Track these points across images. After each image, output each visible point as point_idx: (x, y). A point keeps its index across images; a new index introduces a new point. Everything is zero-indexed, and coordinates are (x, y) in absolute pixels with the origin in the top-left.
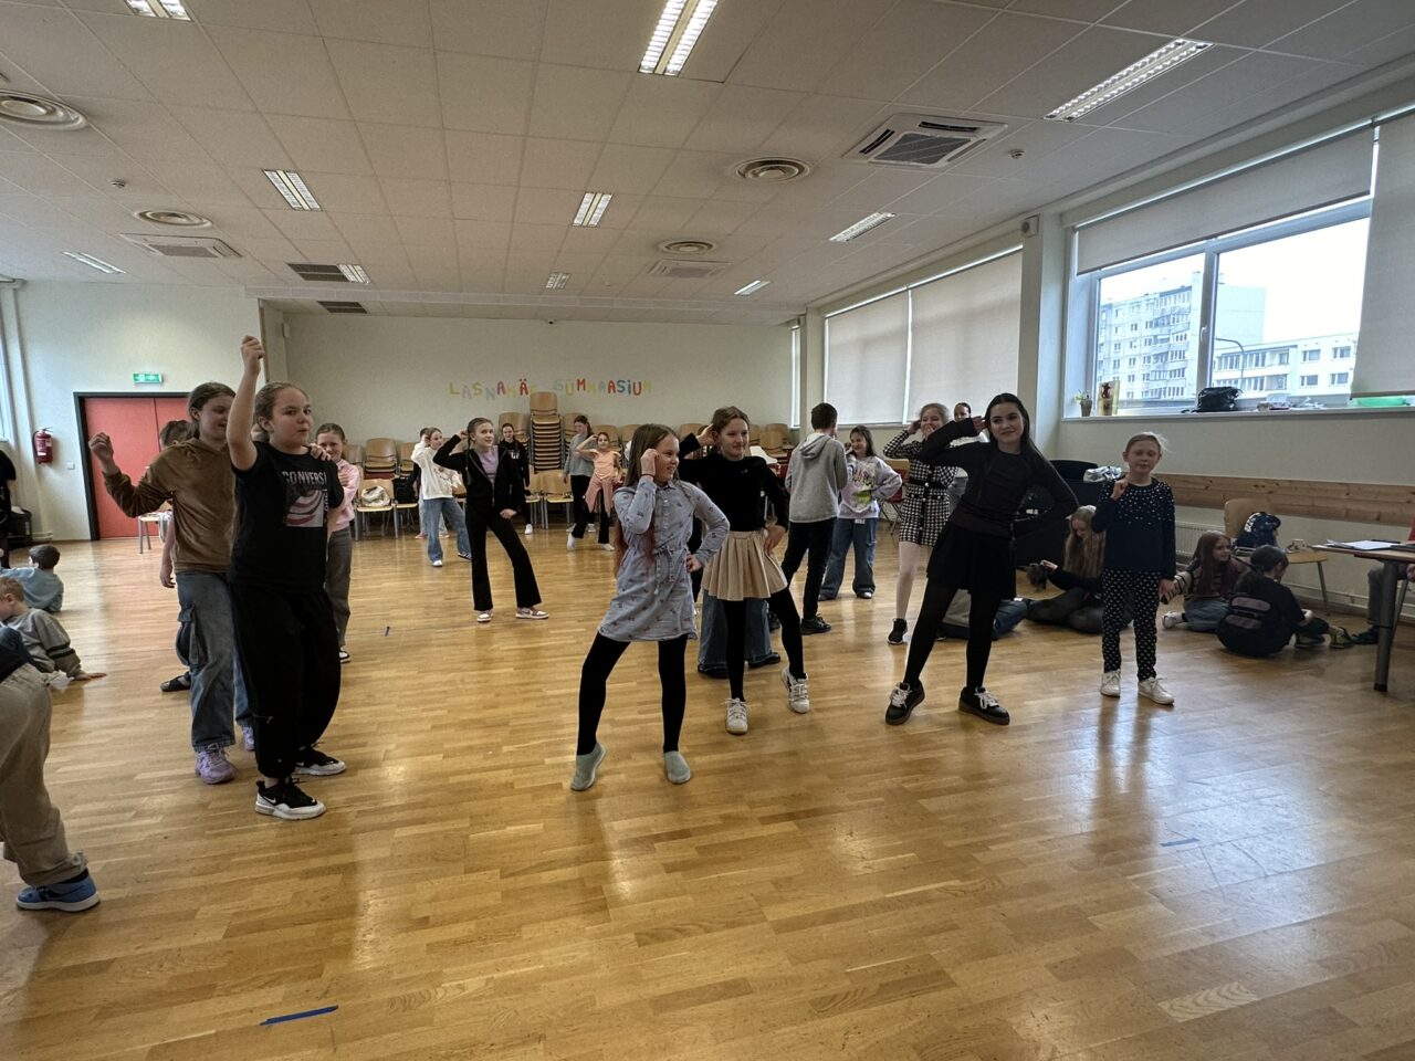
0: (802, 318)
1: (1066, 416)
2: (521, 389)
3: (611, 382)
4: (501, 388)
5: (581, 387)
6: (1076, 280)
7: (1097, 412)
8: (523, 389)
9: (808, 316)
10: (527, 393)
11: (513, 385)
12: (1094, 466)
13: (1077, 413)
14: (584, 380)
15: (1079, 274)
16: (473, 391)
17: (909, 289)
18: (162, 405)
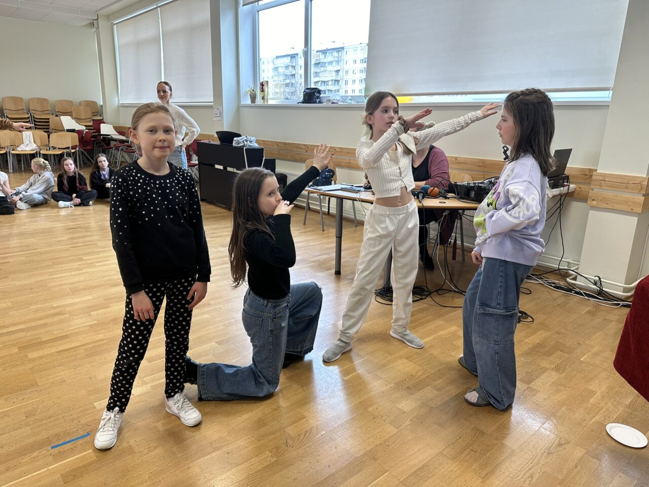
0: (95, 22)
1: (243, 103)
6: (243, 10)
7: (259, 101)
9: (99, 20)
12: (239, 135)
13: (249, 102)
15: (243, 6)
17: (158, 7)
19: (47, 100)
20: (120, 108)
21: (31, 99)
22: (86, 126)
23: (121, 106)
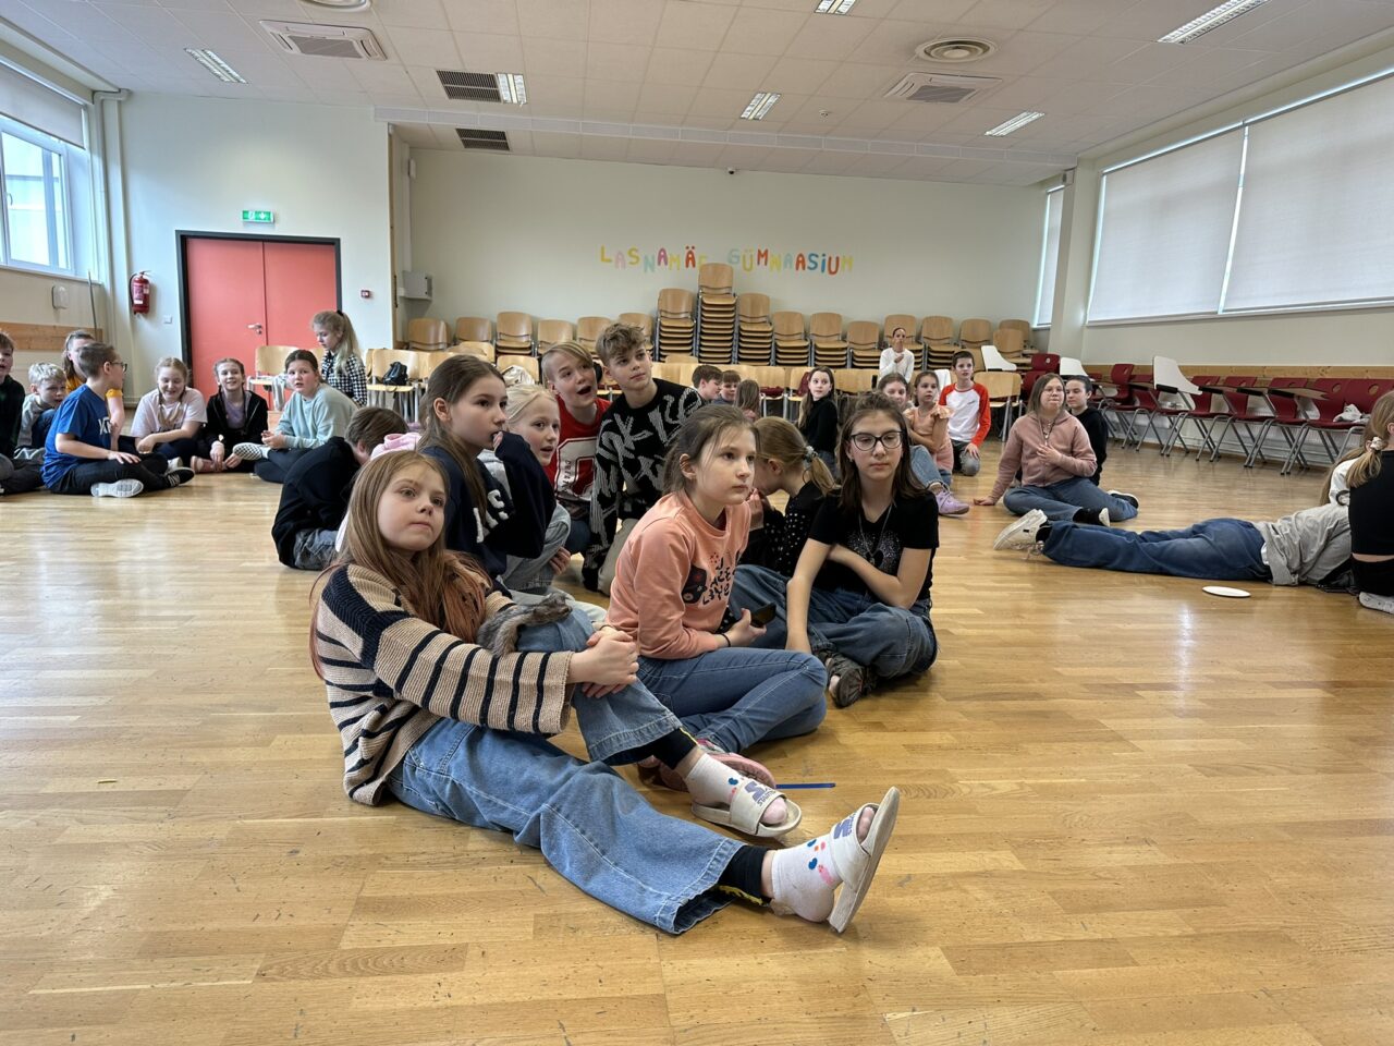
2: (688, 259)
3: (801, 255)
4: (662, 257)
5: (762, 260)
8: (690, 259)
10: (694, 265)
11: (677, 254)
14: (766, 252)
16: (628, 259)
17: (1244, 125)
18: (271, 250)
19: (950, 319)
20: (1086, 331)
21: (927, 318)
22: (1018, 365)
23: (1089, 327)
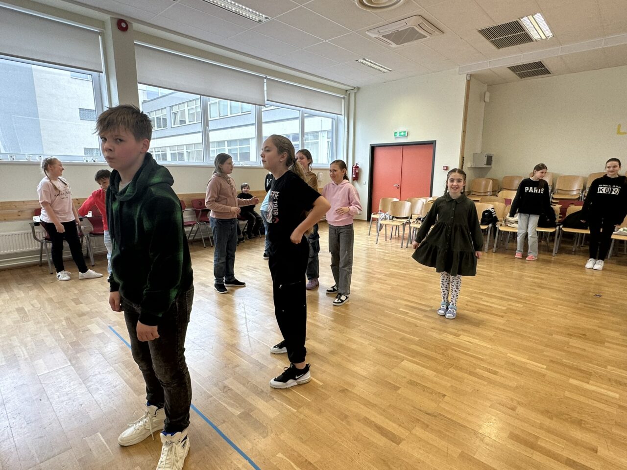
18: (407, 151)
